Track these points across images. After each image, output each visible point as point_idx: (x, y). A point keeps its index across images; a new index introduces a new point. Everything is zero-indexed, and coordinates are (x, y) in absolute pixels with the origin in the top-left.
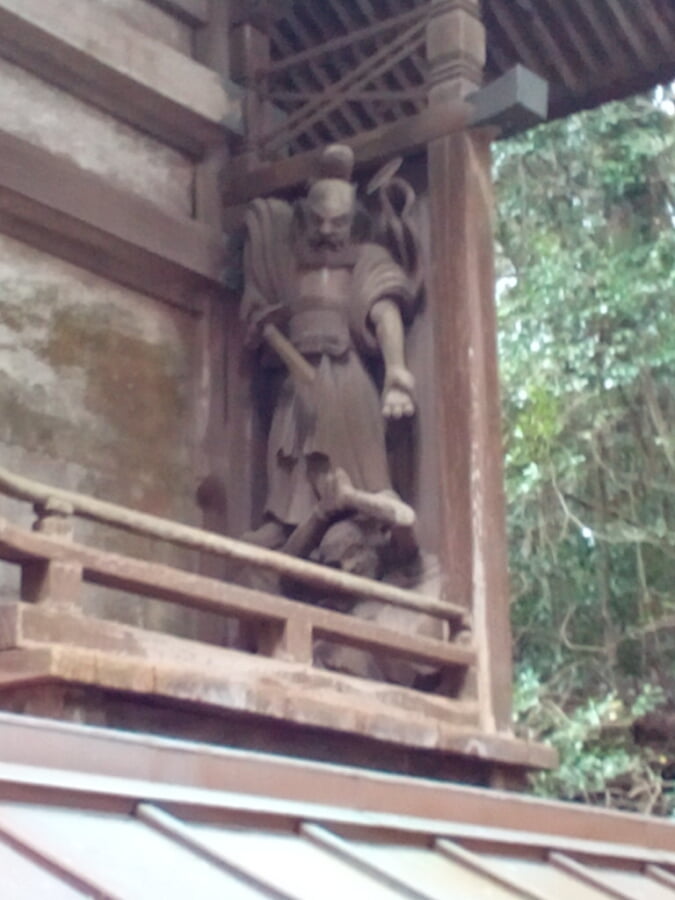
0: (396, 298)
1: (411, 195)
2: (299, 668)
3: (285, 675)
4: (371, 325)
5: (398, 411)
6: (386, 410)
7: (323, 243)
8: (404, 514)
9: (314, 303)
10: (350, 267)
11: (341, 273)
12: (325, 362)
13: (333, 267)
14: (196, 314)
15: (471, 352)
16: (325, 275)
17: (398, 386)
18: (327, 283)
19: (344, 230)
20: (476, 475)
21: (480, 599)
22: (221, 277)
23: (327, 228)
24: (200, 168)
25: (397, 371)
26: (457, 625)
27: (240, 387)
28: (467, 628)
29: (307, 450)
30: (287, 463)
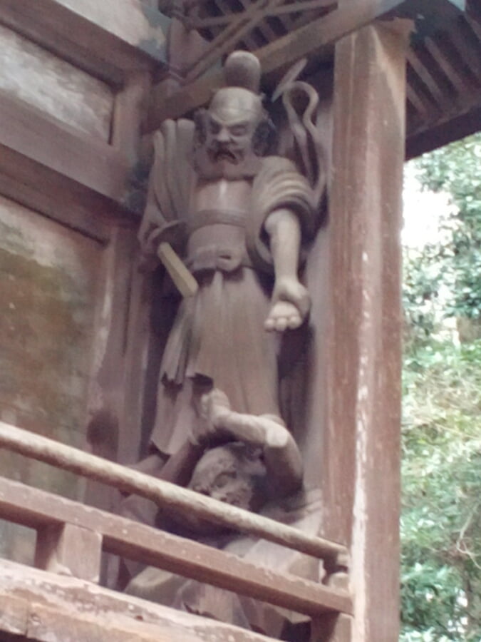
0: (293, 207)
1: (314, 97)
2: (78, 583)
3: (54, 589)
4: (265, 236)
5: (282, 323)
6: (270, 322)
7: (221, 152)
8: (275, 432)
9: (211, 218)
10: (249, 179)
11: (241, 186)
12: (218, 278)
13: (232, 179)
14: (102, 243)
15: (365, 257)
16: (223, 187)
17: (286, 298)
18: (225, 196)
19: (245, 140)
20: (363, 392)
21: (359, 535)
22: (124, 199)
23: (224, 136)
24: (119, 97)
25: (287, 282)
26: (332, 564)
27: (140, 314)
28: (344, 569)
29: (190, 373)
30: (173, 388)
